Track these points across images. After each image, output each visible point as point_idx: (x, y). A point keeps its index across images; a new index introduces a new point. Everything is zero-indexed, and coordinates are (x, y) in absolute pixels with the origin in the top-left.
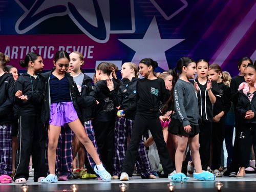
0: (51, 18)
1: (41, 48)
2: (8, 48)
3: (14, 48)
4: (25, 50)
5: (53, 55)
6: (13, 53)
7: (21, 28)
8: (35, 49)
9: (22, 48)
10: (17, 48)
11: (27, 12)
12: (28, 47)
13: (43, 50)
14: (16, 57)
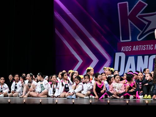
0: (151, 34)
1: (147, 46)
2: (134, 46)
3: (137, 46)
4: (141, 47)
5: (152, 48)
6: (137, 48)
7: (139, 38)
8: (145, 46)
9: (140, 46)
10: (138, 46)
11: (141, 32)
12: (142, 46)
13: (148, 46)
14: (138, 50)
